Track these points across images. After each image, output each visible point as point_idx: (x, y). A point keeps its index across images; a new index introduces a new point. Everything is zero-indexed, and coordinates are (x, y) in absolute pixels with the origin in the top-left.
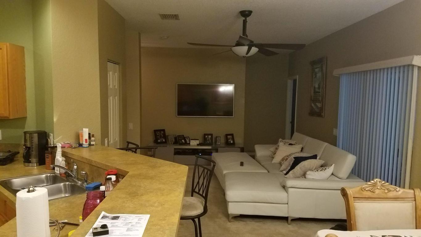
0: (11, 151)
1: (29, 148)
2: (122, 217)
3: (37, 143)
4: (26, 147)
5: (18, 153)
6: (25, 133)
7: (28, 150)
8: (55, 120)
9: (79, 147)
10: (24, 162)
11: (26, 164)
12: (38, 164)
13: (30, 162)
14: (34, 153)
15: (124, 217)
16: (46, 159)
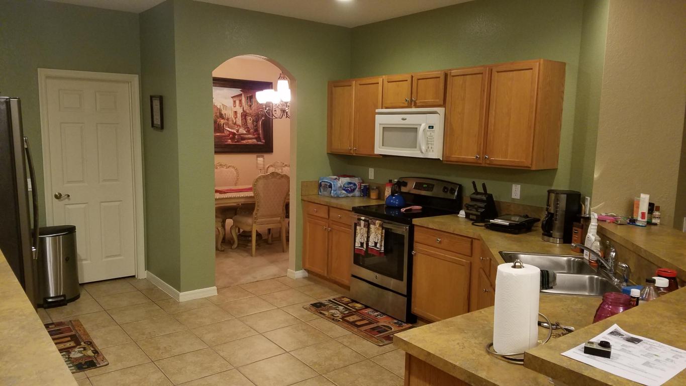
0: (530, 216)
1: (552, 215)
2: (646, 343)
3: (565, 210)
4: (549, 213)
5: (538, 220)
6: (550, 192)
7: (551, 217)
8: (596, 176)
9: (628, 223)
10: (544, 234)
11: (546, 238)
12: (562, 240)
13: (550, 236)
14: (558, 223)
15: (649, 344)
16: (573, 235)
